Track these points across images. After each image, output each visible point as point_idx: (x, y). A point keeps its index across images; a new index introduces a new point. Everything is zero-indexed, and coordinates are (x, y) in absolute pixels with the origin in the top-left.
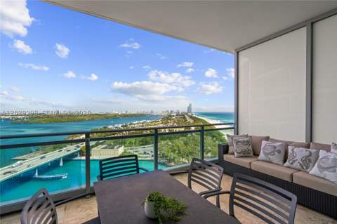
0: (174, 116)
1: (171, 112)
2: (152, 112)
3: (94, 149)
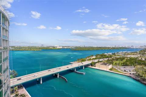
3: (97, 64)
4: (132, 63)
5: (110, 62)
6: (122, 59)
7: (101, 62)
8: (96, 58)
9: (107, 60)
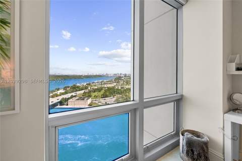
0: (123, 77)
1: (121, 74)
2: (106, 74)
3: (70, 100)
4: (111, 93)
5: (88, 95)
6: (99, 90)
7: (75, 96)
8: (65, 92)
9: (83, 93)
